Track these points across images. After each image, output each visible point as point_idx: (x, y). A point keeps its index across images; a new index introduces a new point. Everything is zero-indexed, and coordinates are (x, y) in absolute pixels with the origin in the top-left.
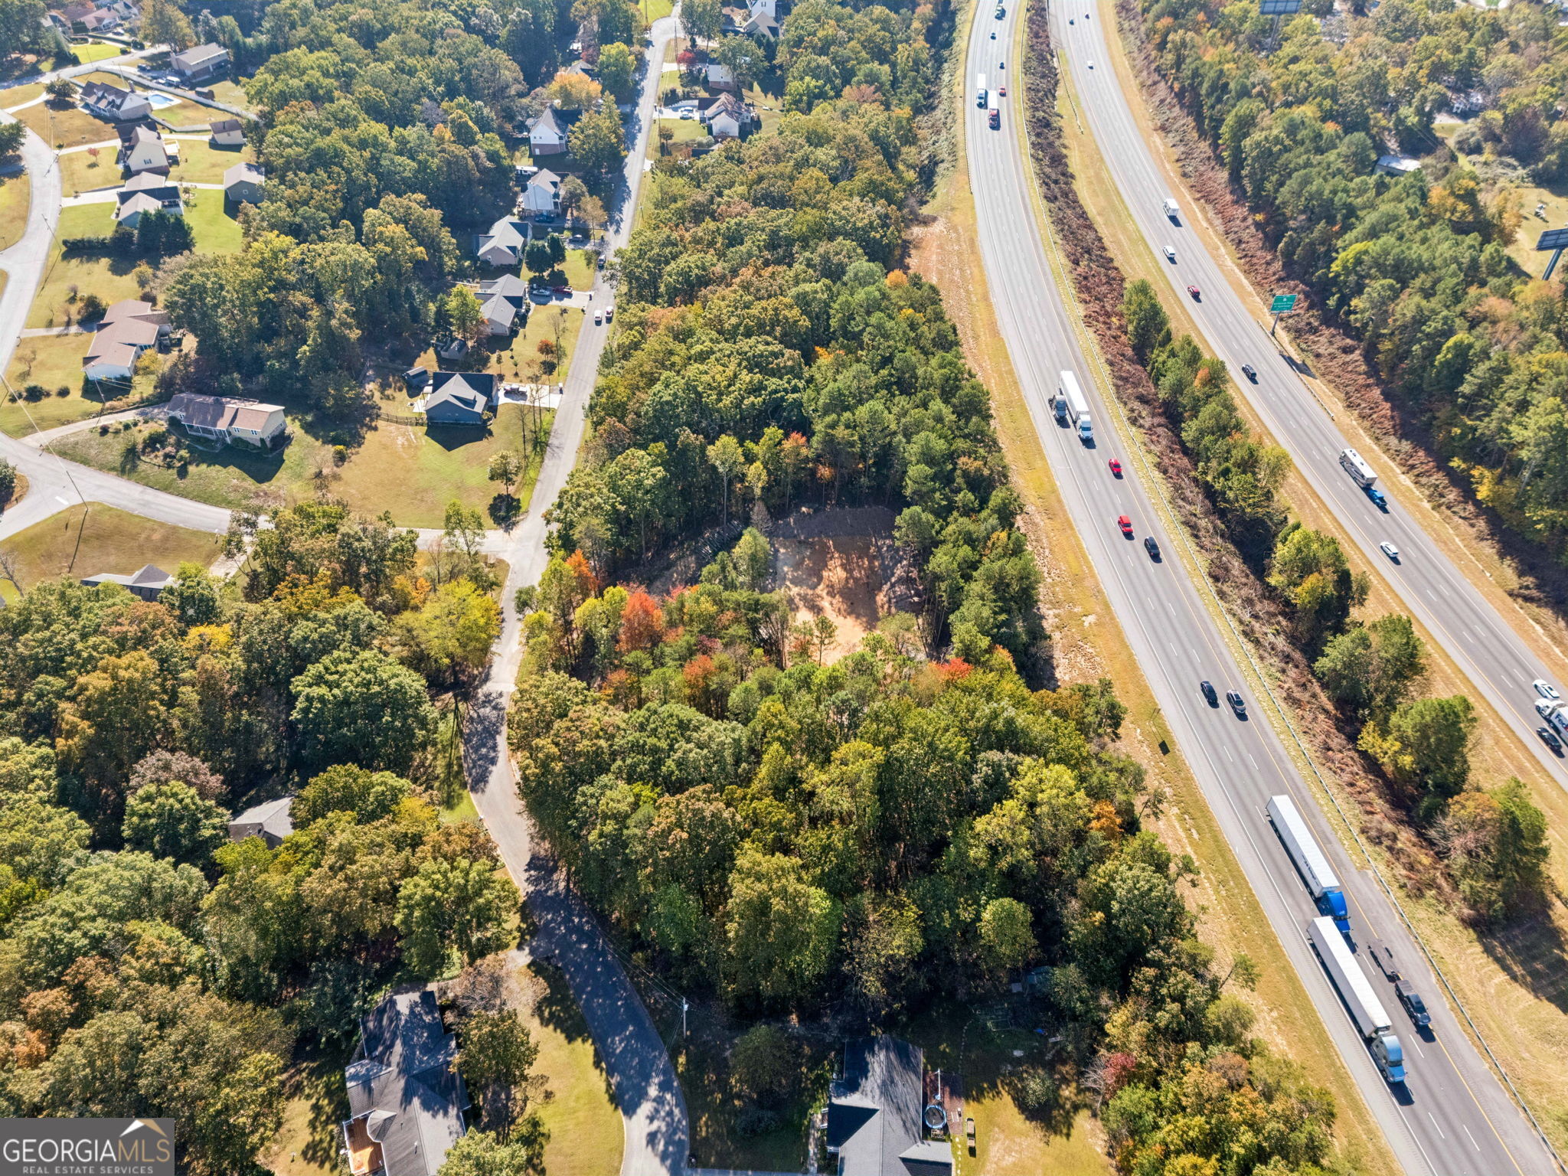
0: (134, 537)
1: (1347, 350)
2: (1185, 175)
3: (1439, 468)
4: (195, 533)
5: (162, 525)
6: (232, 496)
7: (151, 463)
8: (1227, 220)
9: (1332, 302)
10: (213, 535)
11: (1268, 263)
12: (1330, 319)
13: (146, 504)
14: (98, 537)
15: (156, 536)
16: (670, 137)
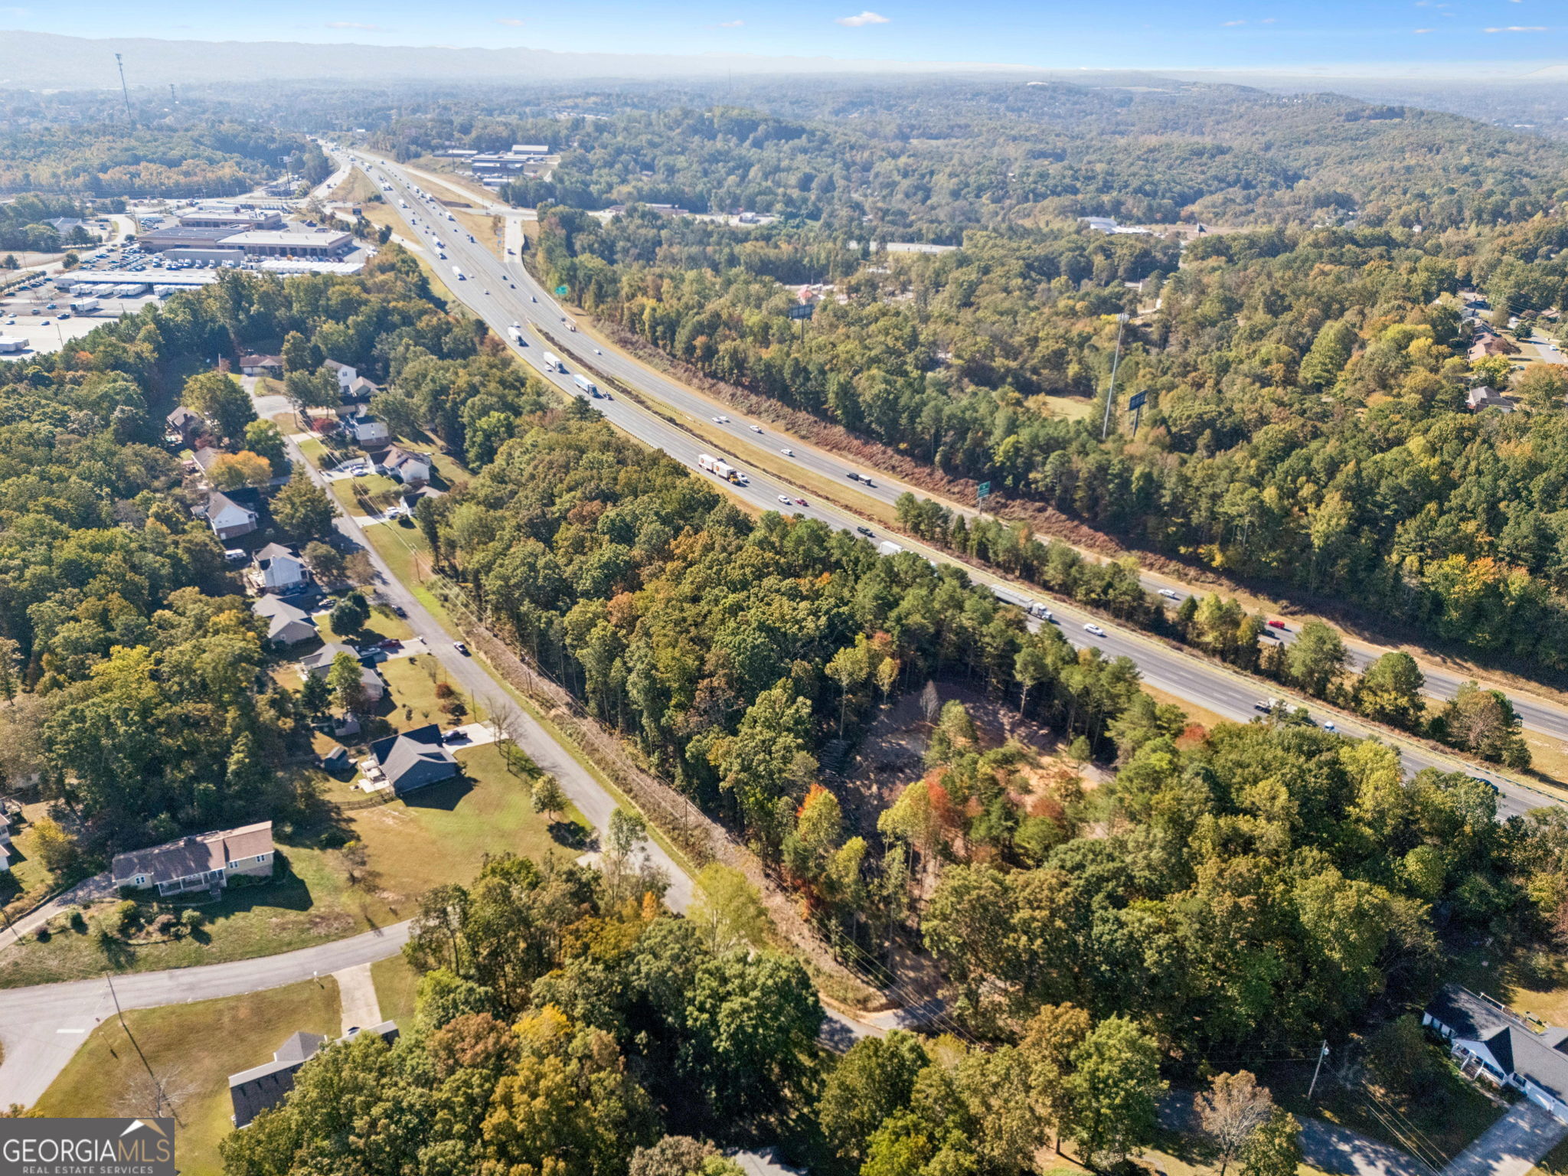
0: (215, 1027)
1: (1041, 510)
2: (803, 437)
3: (1171, 559)
4: (287, 989)
5: (239, 998)
6: (286, 936)
7: (148, 941)
8: (870, 457)
9: (1009, 481)
10: (311, 982)
11: (930, 475)
12: (1012, 494)
13: (191, 987)
14: (168, 1047)
15: (243, 1013)
16: (366, 492)
